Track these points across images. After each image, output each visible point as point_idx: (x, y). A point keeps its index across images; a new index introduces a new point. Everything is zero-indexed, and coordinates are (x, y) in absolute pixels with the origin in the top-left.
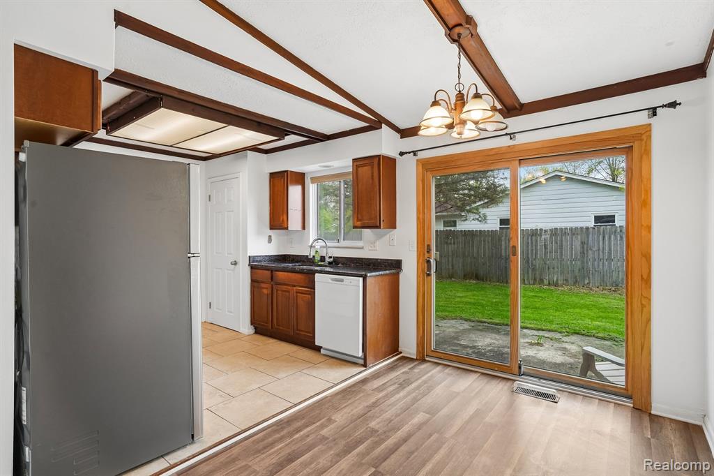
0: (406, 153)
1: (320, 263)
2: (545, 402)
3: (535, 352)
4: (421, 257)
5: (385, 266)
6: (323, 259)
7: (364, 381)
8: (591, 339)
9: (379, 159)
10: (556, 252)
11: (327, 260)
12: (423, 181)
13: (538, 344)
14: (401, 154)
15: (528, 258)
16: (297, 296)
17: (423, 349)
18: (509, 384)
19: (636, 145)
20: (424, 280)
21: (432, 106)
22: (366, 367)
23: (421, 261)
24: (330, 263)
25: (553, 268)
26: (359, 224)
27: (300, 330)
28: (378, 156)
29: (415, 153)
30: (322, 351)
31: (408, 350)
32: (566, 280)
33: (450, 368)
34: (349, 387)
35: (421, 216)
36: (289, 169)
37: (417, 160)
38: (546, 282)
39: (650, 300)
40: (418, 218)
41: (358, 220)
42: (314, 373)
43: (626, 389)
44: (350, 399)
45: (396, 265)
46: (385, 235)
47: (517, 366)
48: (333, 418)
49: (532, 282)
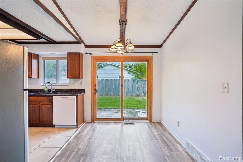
0: (88, 53)
1: (48, 92)
2: (133, 126)
3: (117, 115)
4: (93, 88)
5: (79, 92)
6: (49, 90)
7: (80, 133)
8: (128, 109)
9: (80, 54)
10: (112, 86)
11: (52, 91)
12: (94, 63)
13: (117, 112)
14: (87, 53)
15: (104, 88)
16: (42, 106)
17: (94, 118)
18: (122, 123)
19: (150, 60)
20: (94, 96)
21: (118, 43)
22: (78, 128)
23: (93, 89)
24: (53, 92)
25: (111, 91)
26: (70, 77)
27: (43, 120)
28: (79, 53)
29: (91, 54)
30: (55, 127)
31: (88, 120)
32: (114, 94)
33: (104, 123)
34: (76, 136)
35: (93, 75)
36: (33, 52)
37: (92, 56)
38: (109, 95)
39: (152, 96)
40: (92, 75)
41: (70, 75)
42: (58, 135)
43: (147, 118)
44: (80, 140)
45: (83, 91)
46: (79, 81)
47: (123, 118)
48: (79, 147)
49: (105, 95)
